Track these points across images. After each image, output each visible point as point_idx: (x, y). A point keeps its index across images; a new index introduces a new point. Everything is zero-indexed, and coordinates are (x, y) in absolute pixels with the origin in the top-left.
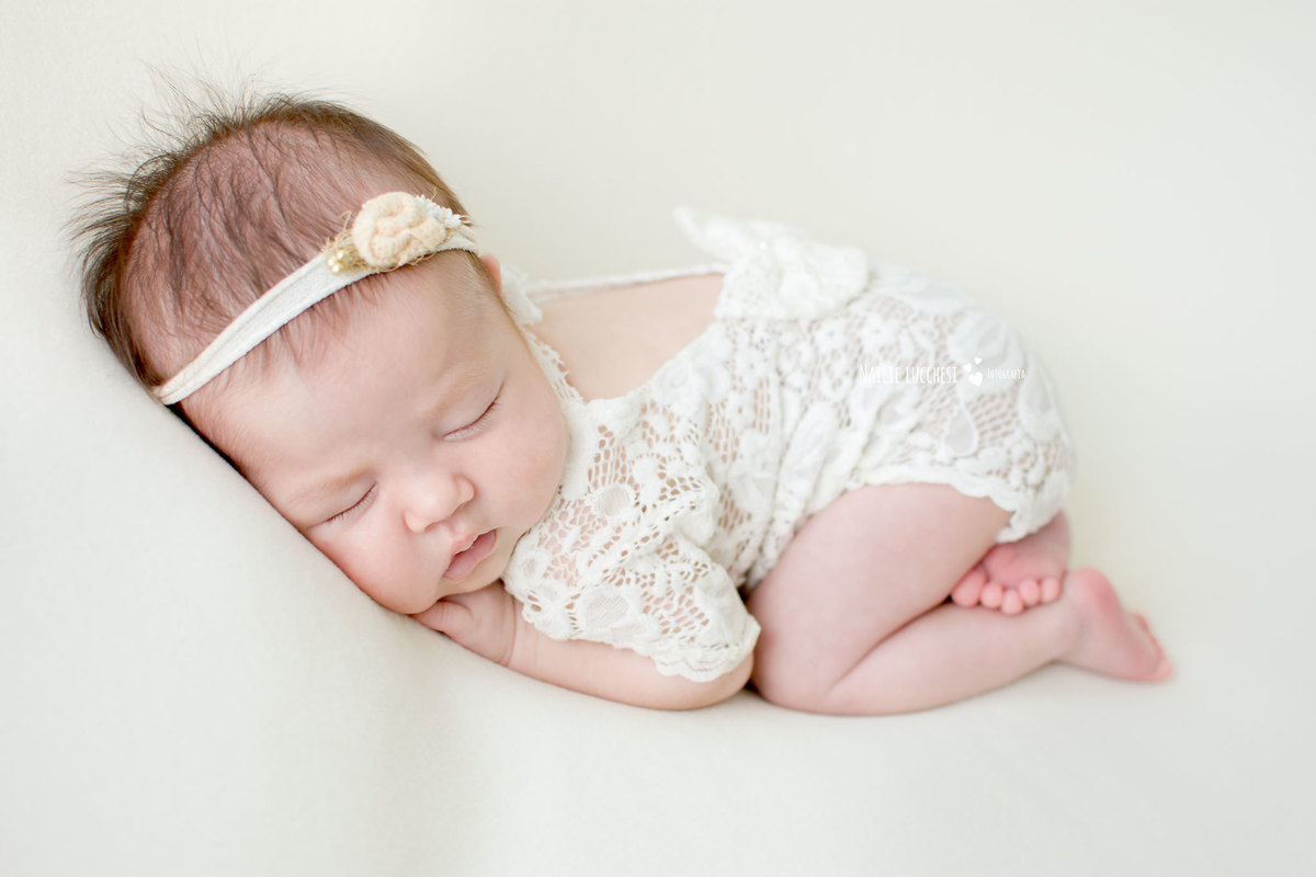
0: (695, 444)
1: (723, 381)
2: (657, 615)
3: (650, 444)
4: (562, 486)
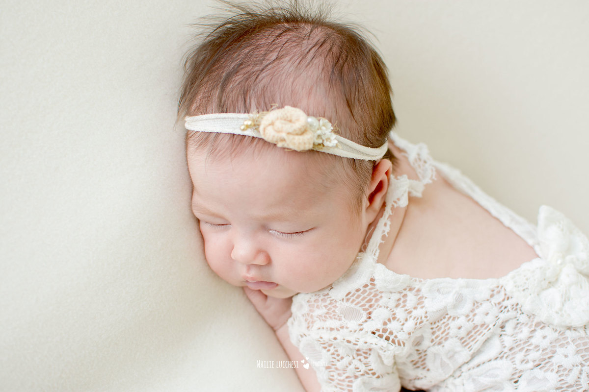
0: (416, 324)
1: (466, 308)
2: (332, 373)
3: (397, 306)
4: (332, 288)
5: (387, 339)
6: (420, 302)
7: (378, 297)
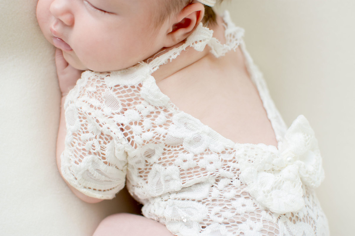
0: (153, 137)
2: (75, 140)
3: (148, 116)
4: (109, 76)
5: (125, 135)
6: (166, 124)
7: (138, 101)
